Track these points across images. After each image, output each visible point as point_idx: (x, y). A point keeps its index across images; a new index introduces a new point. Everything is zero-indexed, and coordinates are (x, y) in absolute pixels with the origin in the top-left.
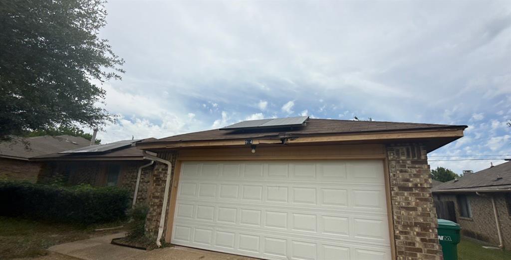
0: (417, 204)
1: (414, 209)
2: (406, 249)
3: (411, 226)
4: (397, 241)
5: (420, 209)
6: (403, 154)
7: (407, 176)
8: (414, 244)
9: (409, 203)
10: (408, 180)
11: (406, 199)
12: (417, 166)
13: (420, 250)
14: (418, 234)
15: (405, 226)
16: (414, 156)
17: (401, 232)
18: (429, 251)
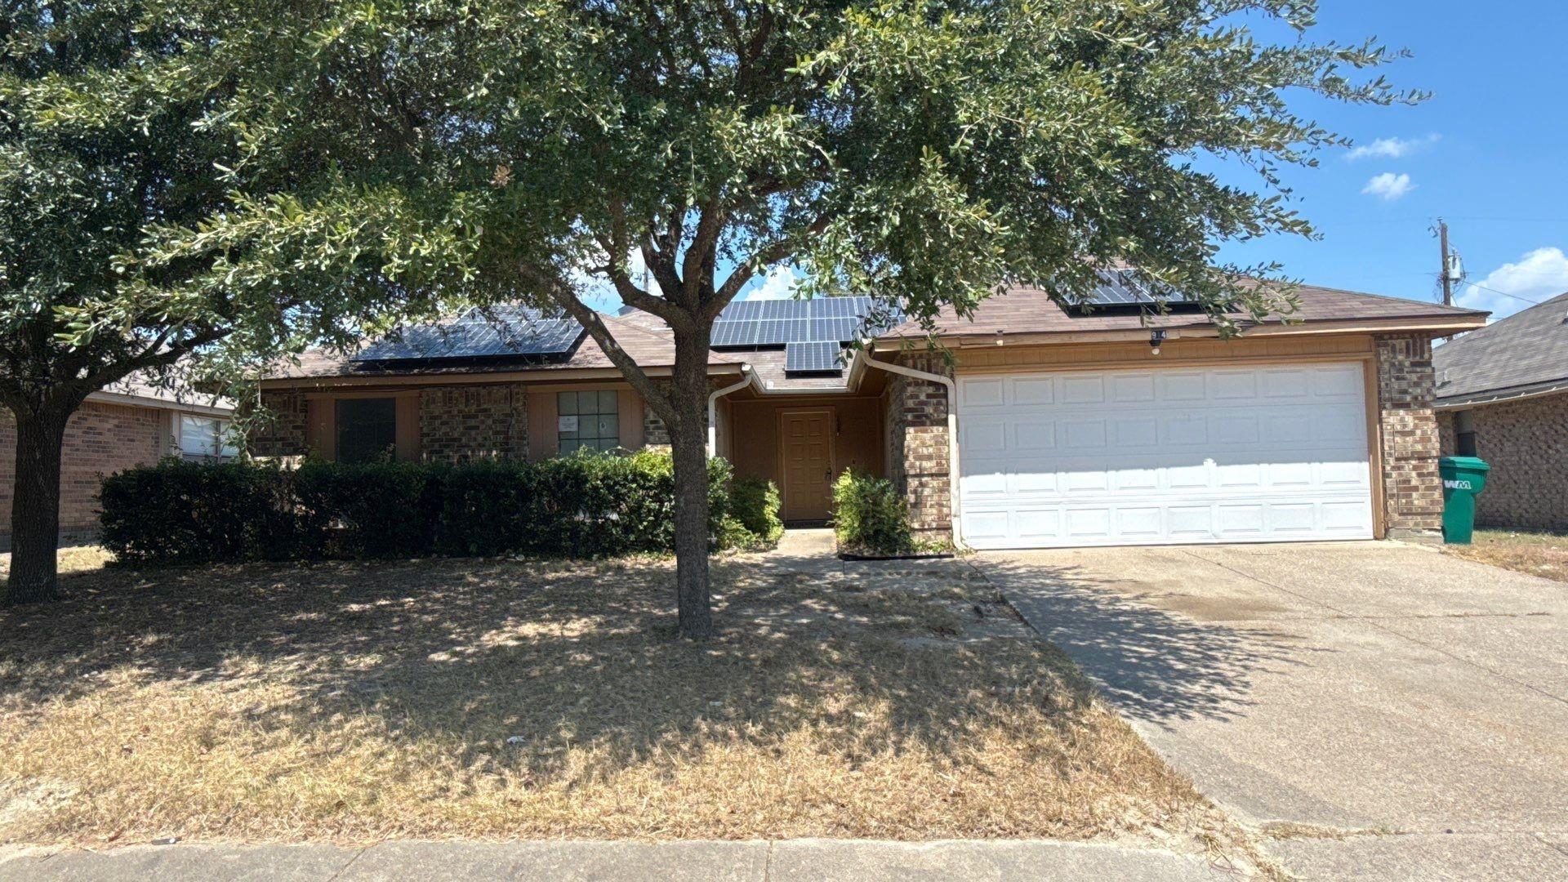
0: (1416, 427)
1: (1412, 433)
2: (1399, 489)
3: (1406, 459)
4: (1388, 480)
5: (1419, 432)
6: (1401, 351)
7: (1404, 384)
8: (1409, 481)
9: (1405, 426)
10: (1405, 392)
11: (1402, 420)
12: (1419, 369)
13: (1416, 489)
14: (1415, 468)
15: (1398, 459)
16: (1415, 355)
17: (1393, 468)
18: (1427, 488)
